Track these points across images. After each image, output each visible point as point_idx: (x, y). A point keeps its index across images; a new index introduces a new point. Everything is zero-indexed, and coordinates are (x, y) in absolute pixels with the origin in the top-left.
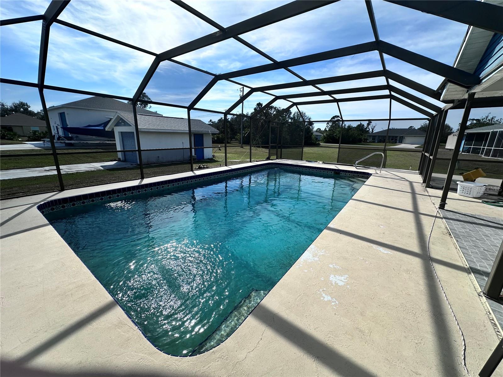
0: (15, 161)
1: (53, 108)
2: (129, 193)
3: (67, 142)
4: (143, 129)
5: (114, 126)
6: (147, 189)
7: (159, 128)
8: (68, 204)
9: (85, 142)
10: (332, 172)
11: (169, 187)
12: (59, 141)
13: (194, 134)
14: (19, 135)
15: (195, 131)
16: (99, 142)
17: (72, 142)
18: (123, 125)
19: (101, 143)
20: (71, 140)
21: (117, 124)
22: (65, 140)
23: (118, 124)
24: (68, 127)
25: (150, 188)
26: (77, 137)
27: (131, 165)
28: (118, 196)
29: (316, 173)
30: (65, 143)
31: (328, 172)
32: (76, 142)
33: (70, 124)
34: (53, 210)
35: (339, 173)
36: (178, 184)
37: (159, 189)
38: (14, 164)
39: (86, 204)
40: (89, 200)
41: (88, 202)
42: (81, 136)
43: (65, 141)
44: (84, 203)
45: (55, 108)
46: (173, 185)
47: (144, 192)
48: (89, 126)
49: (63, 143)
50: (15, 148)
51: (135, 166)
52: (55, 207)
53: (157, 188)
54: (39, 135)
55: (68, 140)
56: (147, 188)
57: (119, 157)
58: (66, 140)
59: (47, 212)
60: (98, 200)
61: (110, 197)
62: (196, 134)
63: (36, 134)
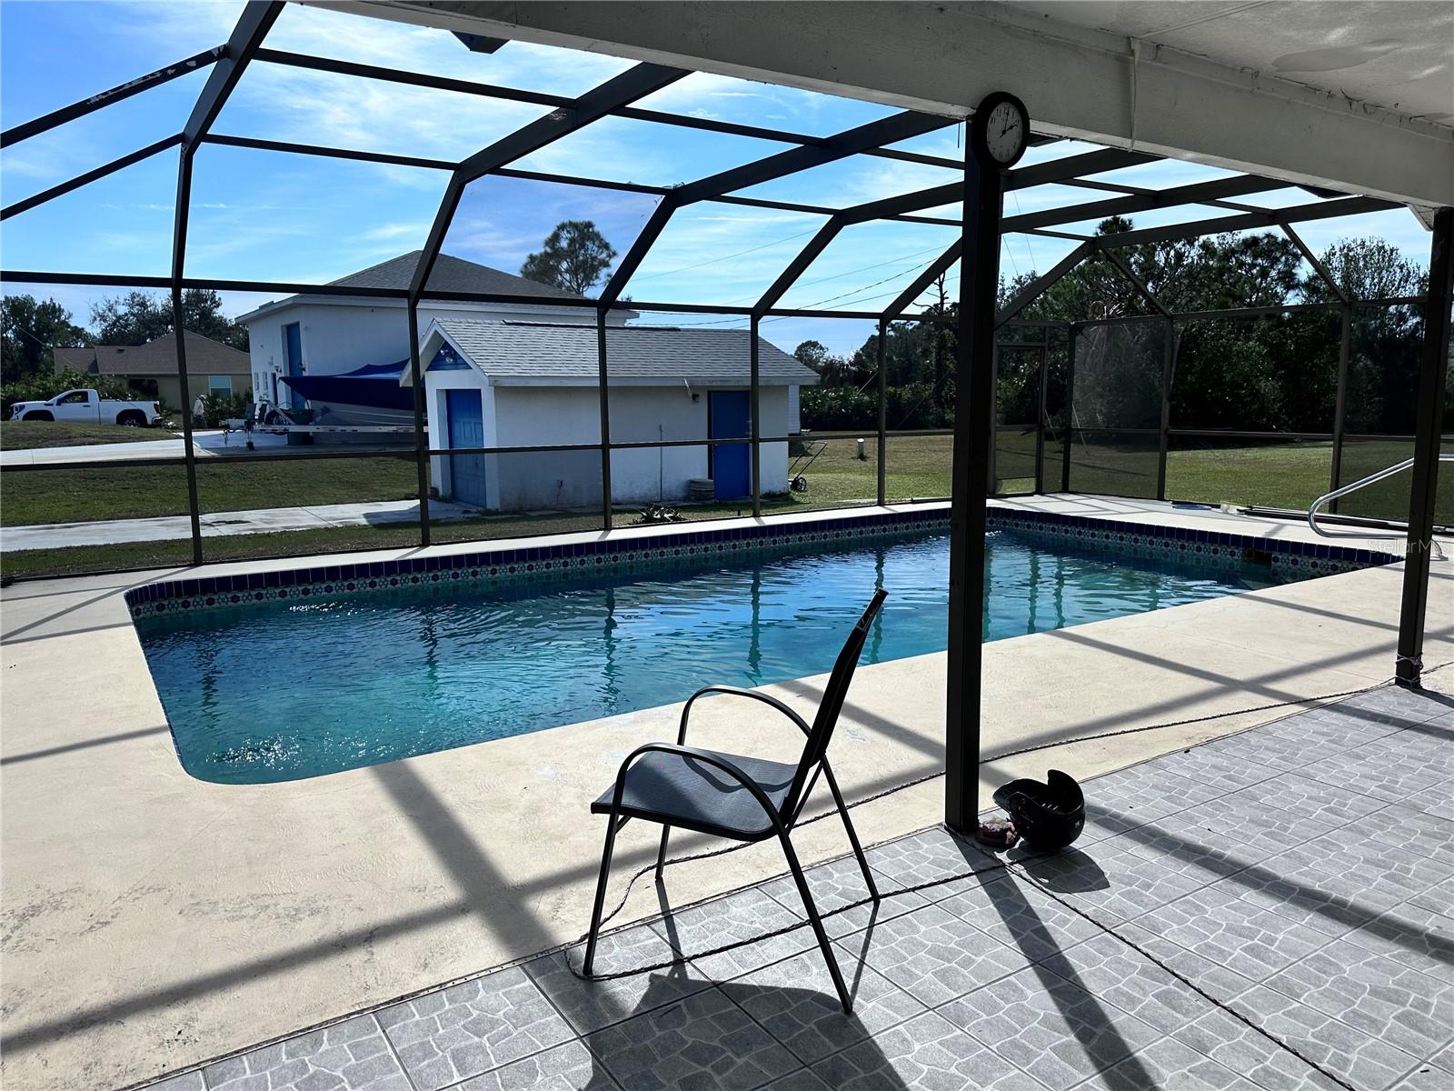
0: (138, 495)
1: (270, 309)
2: (361, 582)
3: (294, 428)
4: (503, 380)
5: (427, 370)
6: (419, 576)
7: (565, 372)
8: (198, 600)
9: (349, 429)
10: (1232, 554)
11: (497, 575)
12: (270, 428)
13: (709, 393)
14: (169, 410)
15: (712, 379)
16: (394, 428)
17: (311, 429)
18: (452, 364)
19: (402, 431)
20: (307, 424)
21: (433, 361)
22: (289, 424)
23: (436, 364)
24: (305, 374)
25: (431, 575)
26: (326, 410)
27: (465, 512)
28: (329, 589)
29: (1166, 556)
30: (286, 432)
31: (1215, 552)
32: (321, 430)
33: (313, 366)
34: (161, 611)
35: (1266, 560)
36: (530, 568)
37: (460, 579)
38: (133, 504)
39: (241, 602)
40: (250, 594)
41: (247, 598)
42: (339, 409)
43: (288, 427)
44: (235, 599)
45: (276, 307)
46: (512, 570)
47: (411, 584)
48: (370, 369)
49: (281, 434)
50: (150, 451)
51: (476, 515)
52: (166, 603)
53: (455, 576)
54: (225, 405)
55: (298, 423)
56: (420, 572)
57: (433, 485)
58: (291, 422)
59: (148, 614)
60: (272, 595)
61: (306, 592)
62: (713, 391)
63: (217, 404)
